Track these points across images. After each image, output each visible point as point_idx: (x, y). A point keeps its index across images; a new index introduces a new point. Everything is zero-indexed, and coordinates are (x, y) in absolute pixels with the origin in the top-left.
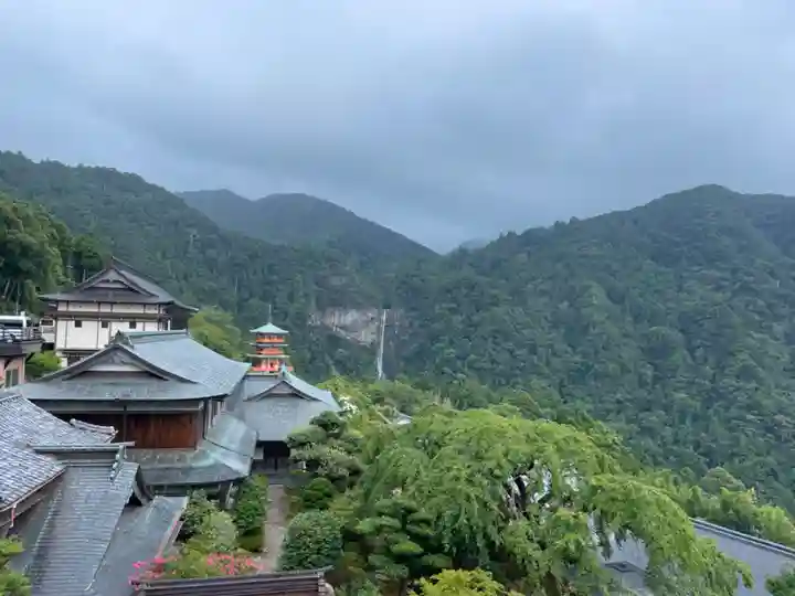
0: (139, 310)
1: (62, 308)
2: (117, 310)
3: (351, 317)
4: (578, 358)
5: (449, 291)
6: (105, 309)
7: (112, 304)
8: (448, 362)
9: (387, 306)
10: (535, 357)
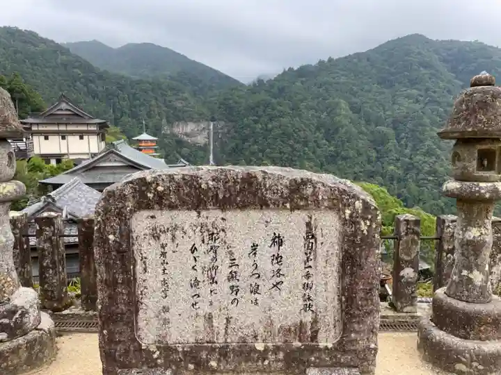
0: (84, 128)
1: (34, 128)
2: (70, 128)
3: (190, 127)
4: (332, 148)
5: (253, 109)
6: (62, 128)
7: (66, 124)
8: (253, 153)
9: (213, 120)
10: (306, 149)
